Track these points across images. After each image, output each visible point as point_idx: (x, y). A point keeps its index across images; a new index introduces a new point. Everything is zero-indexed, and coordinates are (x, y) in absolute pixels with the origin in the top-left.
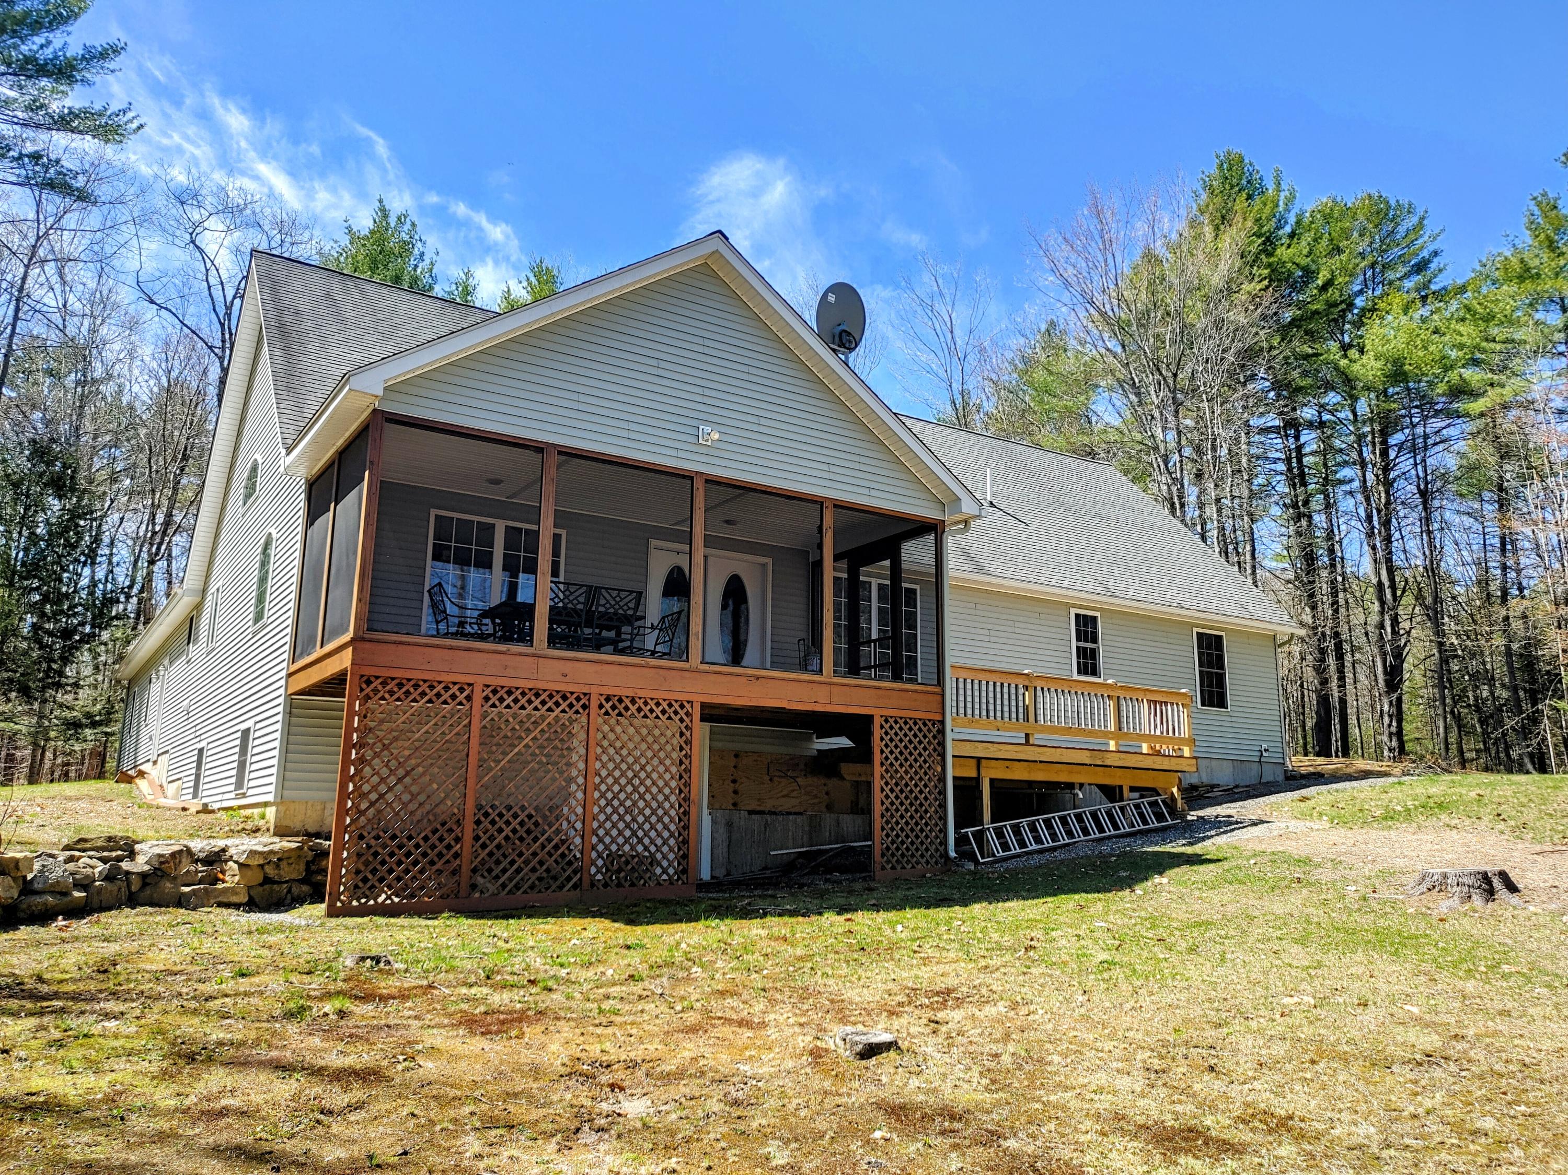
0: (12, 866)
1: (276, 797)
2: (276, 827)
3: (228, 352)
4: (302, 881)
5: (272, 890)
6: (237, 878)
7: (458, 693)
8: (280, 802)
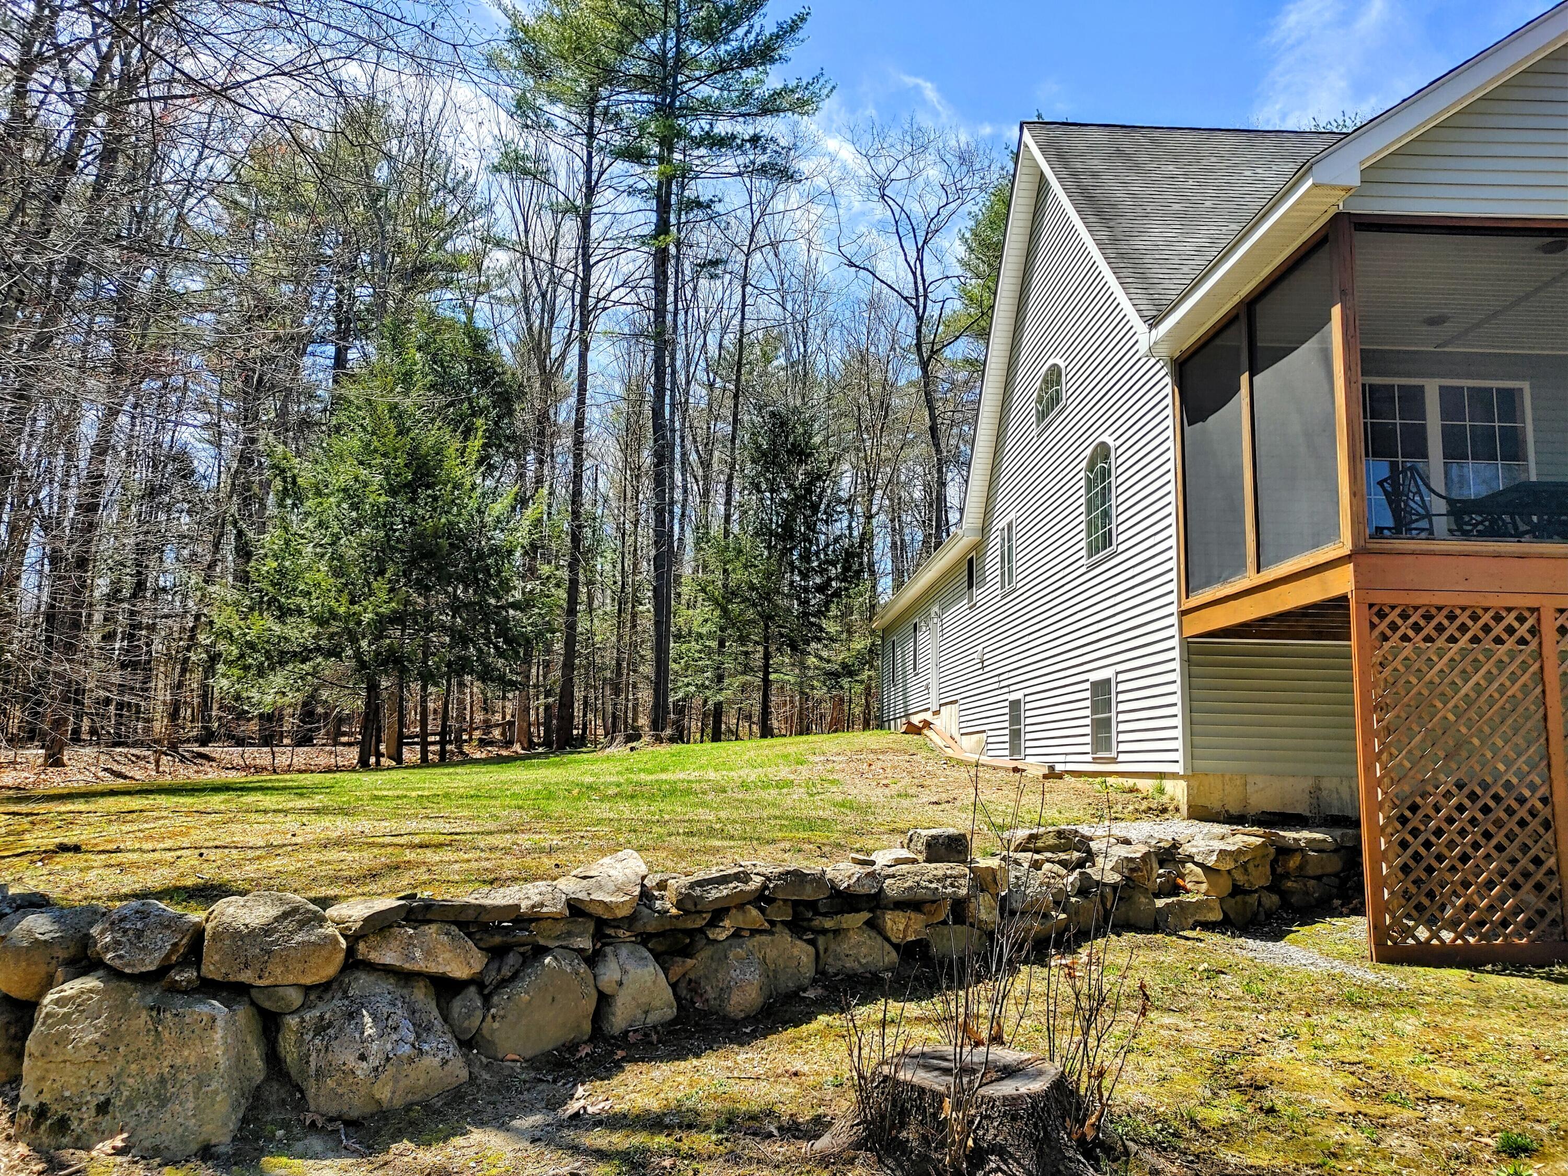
0: (989, 878)
1: (1185, 769)
2: (1189, 807)
3: (921, 299)
4: (1269, 889)
5: (1245, 903)
6: (1204, 887)
7: (1516, 625)
8: (1190, 776)
